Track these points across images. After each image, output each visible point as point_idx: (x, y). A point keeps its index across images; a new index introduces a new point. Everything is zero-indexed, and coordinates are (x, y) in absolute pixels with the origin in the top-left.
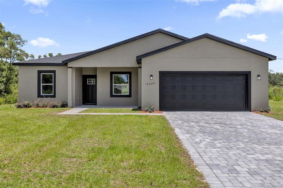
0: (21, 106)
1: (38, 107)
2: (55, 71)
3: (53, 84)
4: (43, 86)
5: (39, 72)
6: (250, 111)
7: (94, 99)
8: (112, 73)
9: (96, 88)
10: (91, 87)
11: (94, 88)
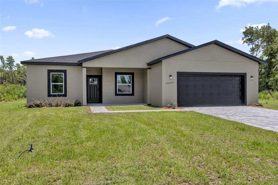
0: (32, 105)
1: (52, 106)
2: (66, 71)
3: (63, 84)
4: (53, 85)
5: (49, 71)
6: (246, 106)
7: (96, 98)
8: (116, 74)
9: (98, 87)
10: (93, 86)
11: (96, 87)
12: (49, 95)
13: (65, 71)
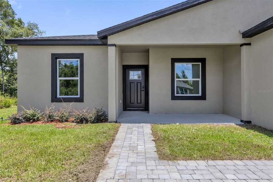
0: (18, 119)
1: (52, 121)
2: (82, 55)
3: (78, 78)
4: (61, 81)
7: (139, 101)
8: (174, 61)
9: (143, 84)
10: (136, 84)
11: (139, 84)
12: (54, 99)
13: (80, 56)
